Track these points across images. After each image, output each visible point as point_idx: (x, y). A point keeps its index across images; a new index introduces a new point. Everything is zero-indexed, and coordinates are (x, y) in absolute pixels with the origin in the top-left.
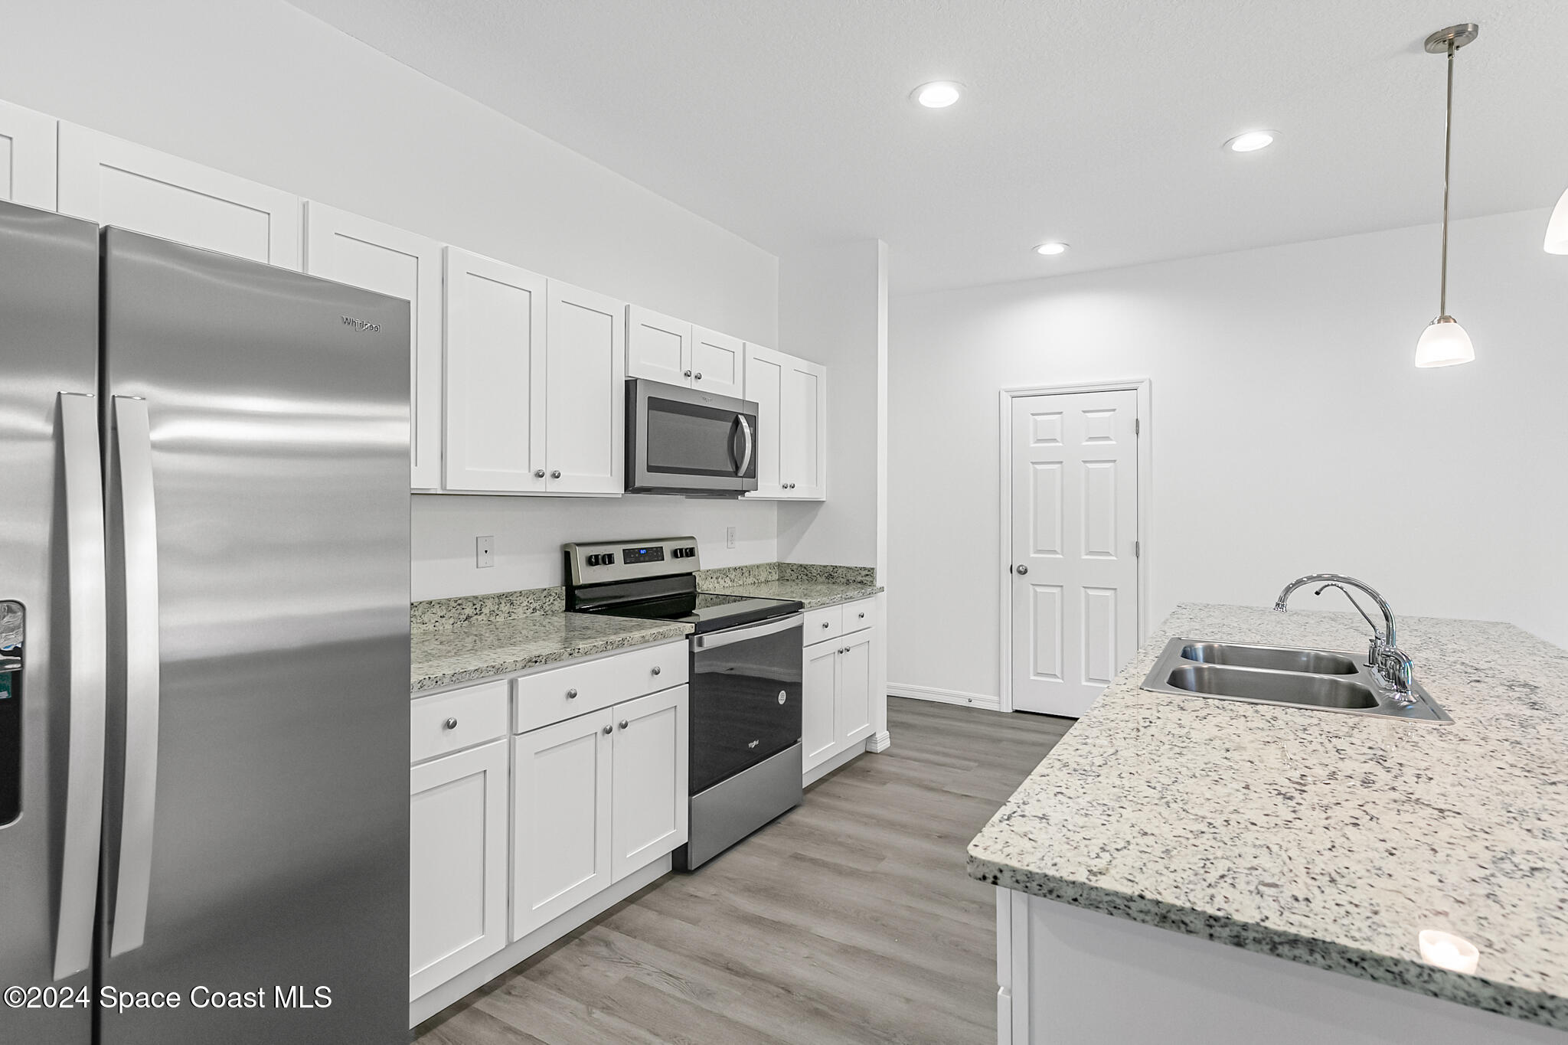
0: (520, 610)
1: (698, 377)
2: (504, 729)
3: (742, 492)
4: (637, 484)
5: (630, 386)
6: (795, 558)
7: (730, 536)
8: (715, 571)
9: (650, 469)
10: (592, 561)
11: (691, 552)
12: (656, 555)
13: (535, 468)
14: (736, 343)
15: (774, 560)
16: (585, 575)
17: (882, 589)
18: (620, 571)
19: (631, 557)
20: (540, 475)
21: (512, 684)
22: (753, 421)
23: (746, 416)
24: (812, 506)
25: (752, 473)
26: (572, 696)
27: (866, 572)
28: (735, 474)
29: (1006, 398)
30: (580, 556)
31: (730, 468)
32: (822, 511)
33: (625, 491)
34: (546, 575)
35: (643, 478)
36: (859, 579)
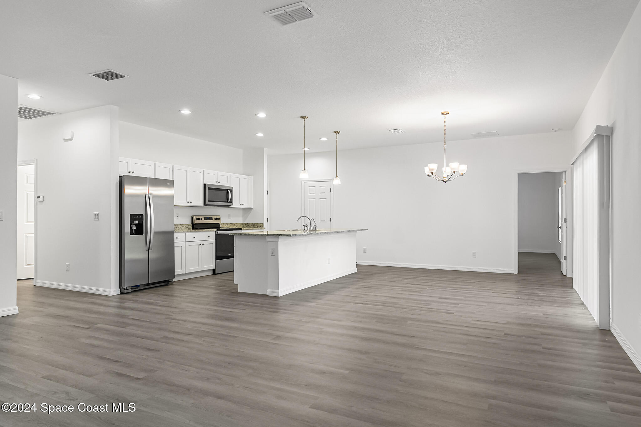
0: (184, 228)
1: (219, 182)
2: (184, 241)
3: (230, 206)
4: (206, 204)
5: (205, 185)
6: (246, 222)
7: (230, 216)
8: (225, 224)
9: (209, 201)
10: (197, 219)
11: (219, 219)
12: (211, 219)
13: (187, 201)
14: (228, 174)
15: (242, 222)
16: (196, 222)
17: (265, 228)
18: (203, 221)
19: (205, 219)
20: (188, 202)
21: (185, 234)
22: (231, 191)
23: (230, 190)
24: (250, 209)
25: (231, 201)
26: (194, 237)
27: (261, 225)
28: (227, 202)
29: (303, 182)
30: (195, 218)
31: (226, 201)
32: (252, 211)
33: (204, 205)
34: (188, 222)
35: (207, 203)
36: (260, 226)
